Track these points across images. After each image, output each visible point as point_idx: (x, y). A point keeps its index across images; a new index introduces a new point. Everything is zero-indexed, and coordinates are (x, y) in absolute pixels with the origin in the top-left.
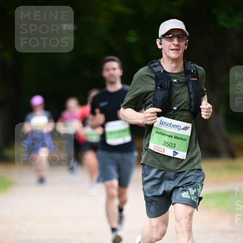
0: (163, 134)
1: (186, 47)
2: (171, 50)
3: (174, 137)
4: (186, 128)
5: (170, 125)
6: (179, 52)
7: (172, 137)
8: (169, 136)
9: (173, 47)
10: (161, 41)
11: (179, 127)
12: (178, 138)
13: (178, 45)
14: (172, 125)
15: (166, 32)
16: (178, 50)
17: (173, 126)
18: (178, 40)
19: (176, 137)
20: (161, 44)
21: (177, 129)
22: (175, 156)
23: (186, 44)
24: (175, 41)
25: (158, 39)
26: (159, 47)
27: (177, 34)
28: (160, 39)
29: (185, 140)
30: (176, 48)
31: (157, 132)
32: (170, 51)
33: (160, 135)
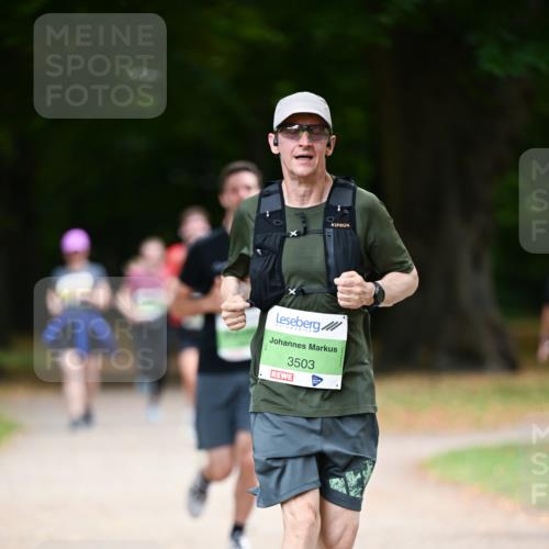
0: (286, 344)
1: (330, 152)
2: (297, 157)
3: (307, 347)
4: (332, 326)
5: (297, 322)
6: (312, 161)
7: (304, 347)
8: (299, 346)
9: (300, 152)
10: (276, 137)
11: (316, 326)
12: (319, 349)
13: (308, 148)
14: (299, 323)
15: (283, 119)
16: (311, 157)
17: (303, 324)
18: (310, 138)
19: (312, 347)
20: (276, 144)
21: (312, 329)
22: (318, 386)
23: (329, 145)
24: (304, 139)
25: (271, 134)
26: (274, 150)
27: (308, 123)
28: (276, 133)
29: (335, 350)
30: (305, 153)
31: (273, 341)
32: (294, 160)
33: (279, 346)
